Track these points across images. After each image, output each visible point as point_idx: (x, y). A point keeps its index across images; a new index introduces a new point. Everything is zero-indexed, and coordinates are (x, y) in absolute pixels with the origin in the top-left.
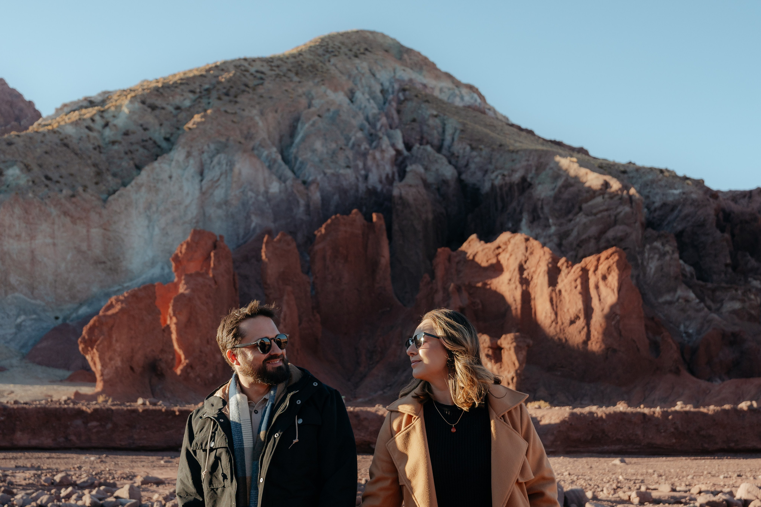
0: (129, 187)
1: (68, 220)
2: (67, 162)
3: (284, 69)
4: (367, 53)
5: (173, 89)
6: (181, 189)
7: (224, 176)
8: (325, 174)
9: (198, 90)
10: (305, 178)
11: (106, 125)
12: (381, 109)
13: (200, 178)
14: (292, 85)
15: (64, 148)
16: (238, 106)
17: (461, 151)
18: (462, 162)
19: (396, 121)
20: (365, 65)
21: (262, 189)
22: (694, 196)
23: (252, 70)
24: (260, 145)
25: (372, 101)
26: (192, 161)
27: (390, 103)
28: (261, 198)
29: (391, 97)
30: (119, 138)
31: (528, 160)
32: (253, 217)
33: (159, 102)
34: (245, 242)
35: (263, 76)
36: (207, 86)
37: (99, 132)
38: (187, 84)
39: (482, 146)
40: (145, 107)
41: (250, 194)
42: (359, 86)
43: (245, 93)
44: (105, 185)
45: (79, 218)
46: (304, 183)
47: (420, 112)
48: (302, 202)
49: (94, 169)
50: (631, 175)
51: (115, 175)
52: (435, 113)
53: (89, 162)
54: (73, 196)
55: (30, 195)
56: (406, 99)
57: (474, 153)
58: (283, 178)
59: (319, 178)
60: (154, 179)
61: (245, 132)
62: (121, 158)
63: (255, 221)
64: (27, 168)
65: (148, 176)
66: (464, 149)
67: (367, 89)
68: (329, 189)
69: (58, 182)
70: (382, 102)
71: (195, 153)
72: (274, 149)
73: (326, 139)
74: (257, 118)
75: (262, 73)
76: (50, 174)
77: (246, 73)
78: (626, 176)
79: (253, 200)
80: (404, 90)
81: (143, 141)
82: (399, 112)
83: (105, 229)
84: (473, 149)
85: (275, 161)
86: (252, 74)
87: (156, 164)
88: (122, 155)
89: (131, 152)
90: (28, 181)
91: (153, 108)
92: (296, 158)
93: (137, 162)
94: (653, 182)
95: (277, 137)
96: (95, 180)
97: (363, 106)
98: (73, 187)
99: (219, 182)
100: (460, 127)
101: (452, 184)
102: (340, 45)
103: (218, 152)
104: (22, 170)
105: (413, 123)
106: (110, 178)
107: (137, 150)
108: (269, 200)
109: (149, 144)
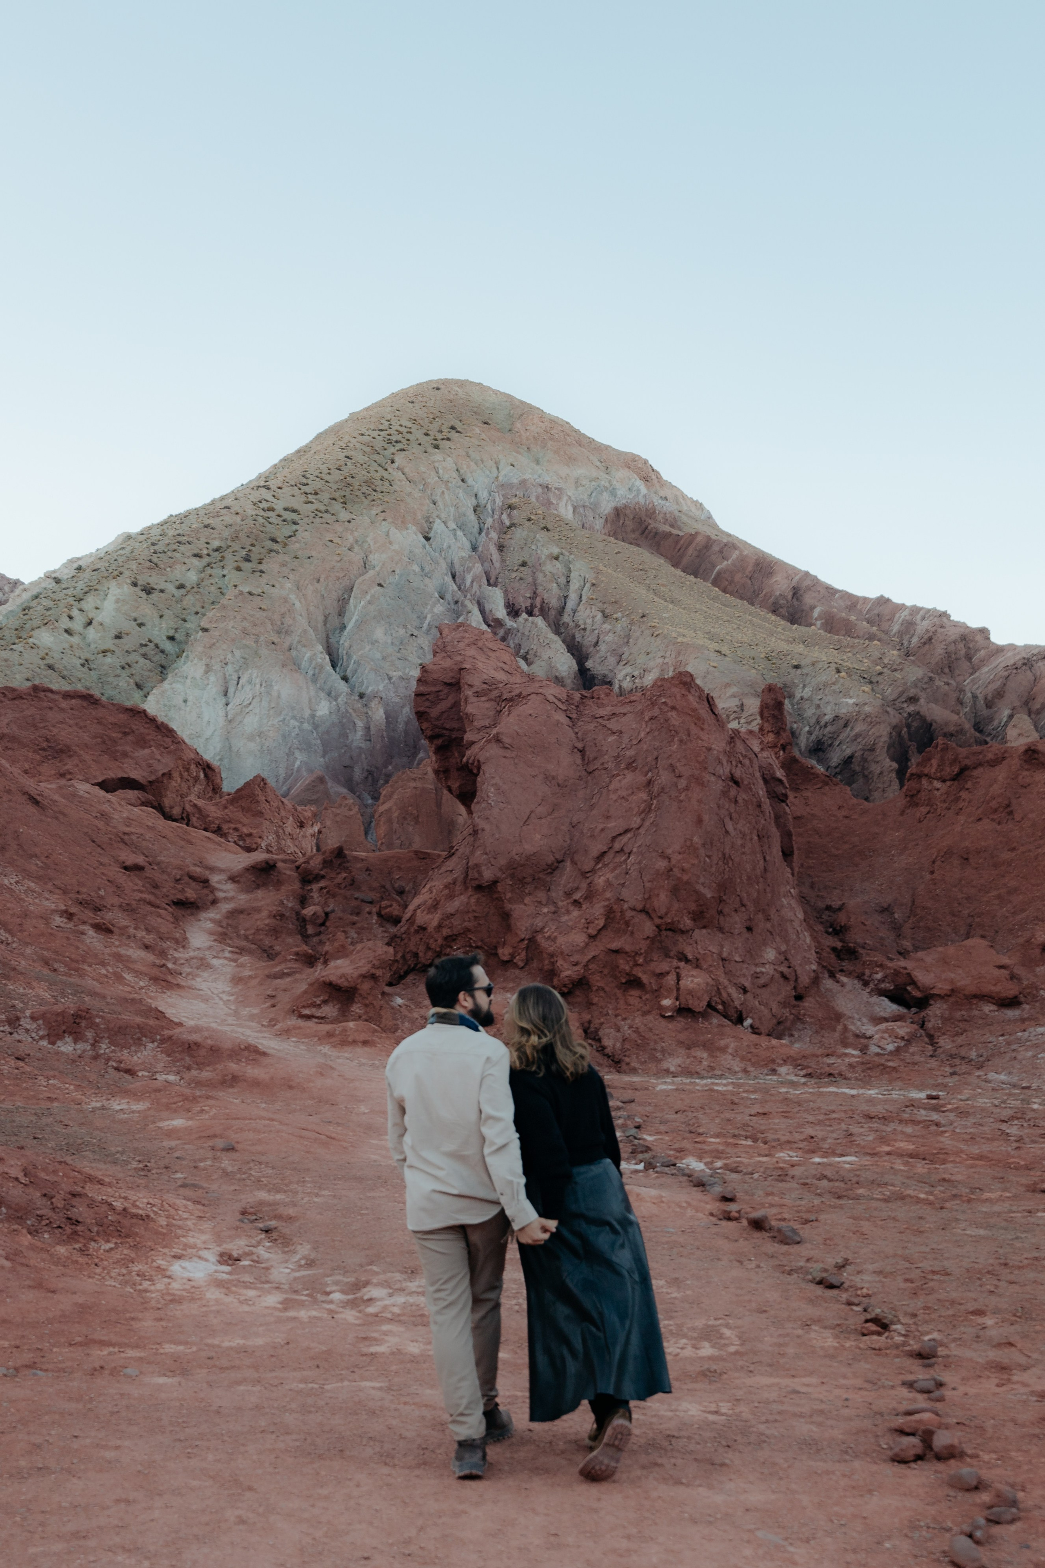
3: (325, 496)
4: (453, 435)
5: (170, 554)
6: (199, 716)
7: (257, 700)
8: (390, 678)
9: (205, 552)
10: (362, 690)
11: (90, 623)
12: (474, 548)
13: (224, 701)
14: (339, 528)
16: (265, 578)
17: (589, 621)
18: (589, 639)
19: (497, 565)
20: (450, 463)
21: (307, 713)
22: (867, 709)
23: (279, 506)
24: (299, 642)
25: (459, 533)
26: (212, 678)
27: (487, 534)
28: (307, 726)
29: (489, 521)
30: (109, 644)
31: (663, 657)
32: (297, 754)
33: (155, 580)
34: (289, 790)
35: (294, 516)
36: (216, 544)
37: (80, 634)
38: (189, 543)
39: (619, 615)
40: (137, 589)
41: (293, 723)
42: (440, 504)
43: (273, 554)
46: (361, 696)
47: (533, 547)
48: (360, 724)
50: (805, 671)
52: (556, 551)
56: (513, 525)
57: (607, 626)
58: (333, 694)
59: (381, 688)
60: (165, 705)
61: (279, 623)
62: (117, 676)
63: (300, 758)
65: (158, 702)
66: (594, 617)
67: (452, 510)
68: (397, 700)
70: (476, 530)
71: (217, 667)
72: (320, 648)
73: (390, 624)
74: (292, 597)
75: (294, 511)
77: (270, 514)
78: (799, 671)
79: (297, 731)
80: (511, 507)
81: (142, 645)
82: (501, 548)
84: (605, 616)
85: (322, 667)
86: (279, 516)
87: (166, 685)
89: (129, 665)
91: (148, 590)
92: (349, 656)
93: (137, 678)
94: (826, 685)
95: (321, 618)
97: (445, 546)
99: (251, 707)
100: (590, 577)
101: (568, 682)
102: (409, 424)
103: (245, 663)
105: (522, 569)
107: (136, 662)
108: (316, 727)
109: (150, 650)
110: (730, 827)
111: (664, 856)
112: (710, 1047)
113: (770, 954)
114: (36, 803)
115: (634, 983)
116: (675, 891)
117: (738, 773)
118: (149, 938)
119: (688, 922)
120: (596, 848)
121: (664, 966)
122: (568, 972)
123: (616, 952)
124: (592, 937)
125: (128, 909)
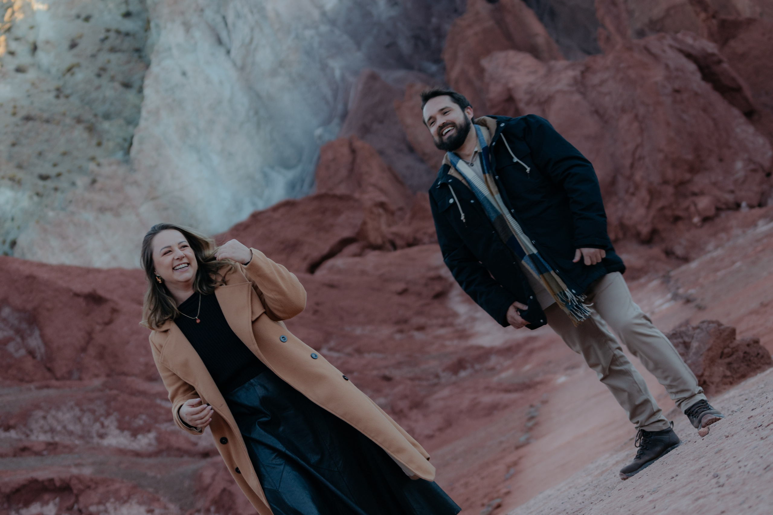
0: (143, 123)
1: (108, 217)
2: (47, 141)
6: (208, 81)
11: (34, 48)
13: (223, 50)
15: (30, 124)
26: (197, 34)
30: (69, 59)
32: (331, 63)
37: (33, 65)
44: (108, 140)
45: (121, 205)
49: (80, 127)
51: (107, 117)
53: (68, 121)
54: (94, 182)
55: (51, 214)
60: (166, 91)
62: (99, 88)
63: (336, 65)
64: (15, 182)
65: (158, 92)
69: (59, 175)
76: (44, 172)
81: (103, 41)
83: (154, 199)
88: (97, 82)
89: (103, 69)
90: (31, 197)
93: (120, 78)
96: (94, 142)
98: (81, 170)
104: (12, 188)
106: (106, 125)
107: (109, 62)
109: (113, 40)
110: (685, 117)
111: (660, 151)
112: (726, 230)
113: (739, 165)
114: (331, 286)
115: (677, 219)
116: (674, 165)
117: (676, 86)
118: (440, 321)
119: (687, 176)
120: (627, 162)
121: (685, 203)
122: (645, 230)
123: (662, 209)
124: (649, 207)
125: (419, 313)
